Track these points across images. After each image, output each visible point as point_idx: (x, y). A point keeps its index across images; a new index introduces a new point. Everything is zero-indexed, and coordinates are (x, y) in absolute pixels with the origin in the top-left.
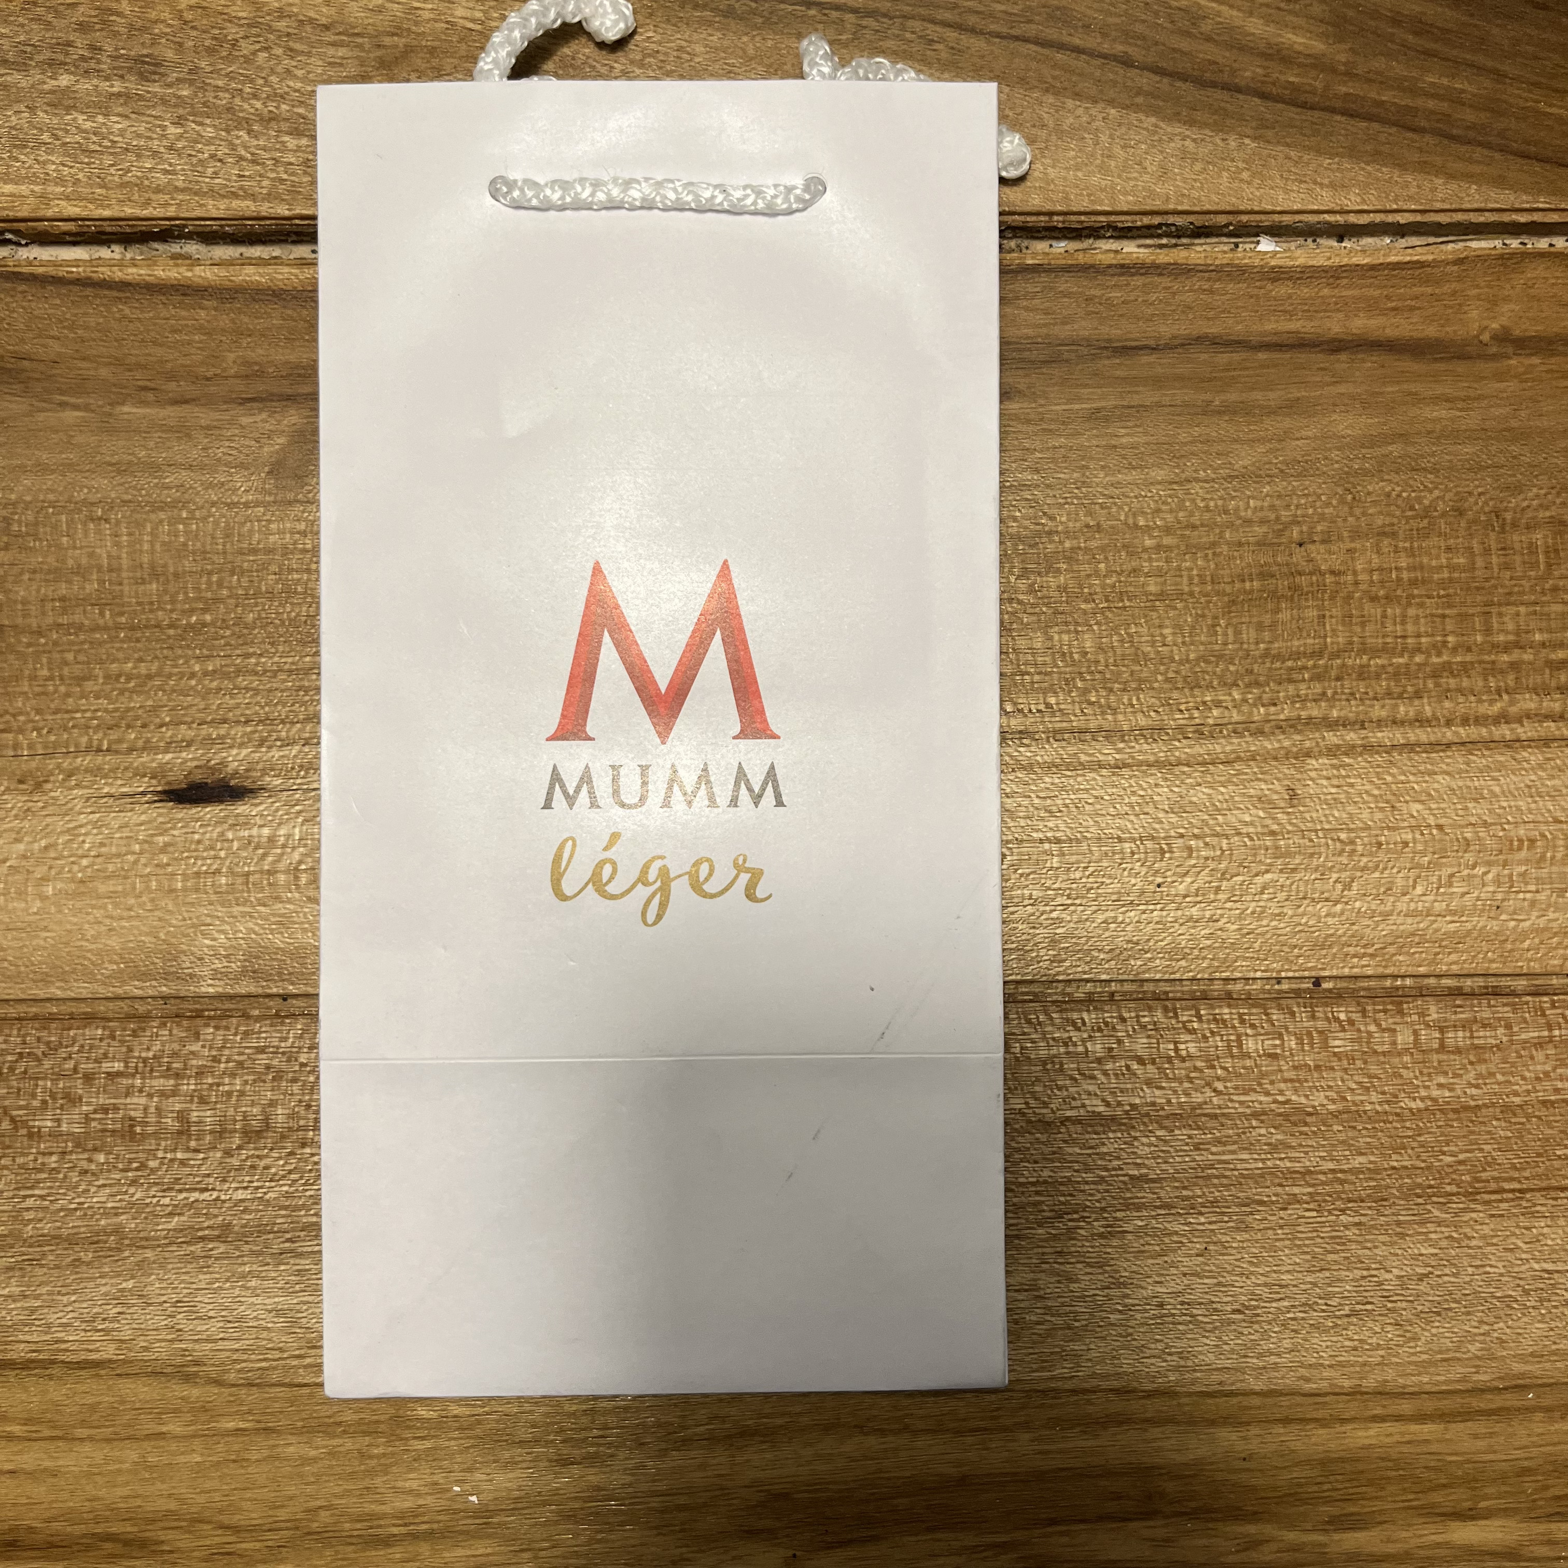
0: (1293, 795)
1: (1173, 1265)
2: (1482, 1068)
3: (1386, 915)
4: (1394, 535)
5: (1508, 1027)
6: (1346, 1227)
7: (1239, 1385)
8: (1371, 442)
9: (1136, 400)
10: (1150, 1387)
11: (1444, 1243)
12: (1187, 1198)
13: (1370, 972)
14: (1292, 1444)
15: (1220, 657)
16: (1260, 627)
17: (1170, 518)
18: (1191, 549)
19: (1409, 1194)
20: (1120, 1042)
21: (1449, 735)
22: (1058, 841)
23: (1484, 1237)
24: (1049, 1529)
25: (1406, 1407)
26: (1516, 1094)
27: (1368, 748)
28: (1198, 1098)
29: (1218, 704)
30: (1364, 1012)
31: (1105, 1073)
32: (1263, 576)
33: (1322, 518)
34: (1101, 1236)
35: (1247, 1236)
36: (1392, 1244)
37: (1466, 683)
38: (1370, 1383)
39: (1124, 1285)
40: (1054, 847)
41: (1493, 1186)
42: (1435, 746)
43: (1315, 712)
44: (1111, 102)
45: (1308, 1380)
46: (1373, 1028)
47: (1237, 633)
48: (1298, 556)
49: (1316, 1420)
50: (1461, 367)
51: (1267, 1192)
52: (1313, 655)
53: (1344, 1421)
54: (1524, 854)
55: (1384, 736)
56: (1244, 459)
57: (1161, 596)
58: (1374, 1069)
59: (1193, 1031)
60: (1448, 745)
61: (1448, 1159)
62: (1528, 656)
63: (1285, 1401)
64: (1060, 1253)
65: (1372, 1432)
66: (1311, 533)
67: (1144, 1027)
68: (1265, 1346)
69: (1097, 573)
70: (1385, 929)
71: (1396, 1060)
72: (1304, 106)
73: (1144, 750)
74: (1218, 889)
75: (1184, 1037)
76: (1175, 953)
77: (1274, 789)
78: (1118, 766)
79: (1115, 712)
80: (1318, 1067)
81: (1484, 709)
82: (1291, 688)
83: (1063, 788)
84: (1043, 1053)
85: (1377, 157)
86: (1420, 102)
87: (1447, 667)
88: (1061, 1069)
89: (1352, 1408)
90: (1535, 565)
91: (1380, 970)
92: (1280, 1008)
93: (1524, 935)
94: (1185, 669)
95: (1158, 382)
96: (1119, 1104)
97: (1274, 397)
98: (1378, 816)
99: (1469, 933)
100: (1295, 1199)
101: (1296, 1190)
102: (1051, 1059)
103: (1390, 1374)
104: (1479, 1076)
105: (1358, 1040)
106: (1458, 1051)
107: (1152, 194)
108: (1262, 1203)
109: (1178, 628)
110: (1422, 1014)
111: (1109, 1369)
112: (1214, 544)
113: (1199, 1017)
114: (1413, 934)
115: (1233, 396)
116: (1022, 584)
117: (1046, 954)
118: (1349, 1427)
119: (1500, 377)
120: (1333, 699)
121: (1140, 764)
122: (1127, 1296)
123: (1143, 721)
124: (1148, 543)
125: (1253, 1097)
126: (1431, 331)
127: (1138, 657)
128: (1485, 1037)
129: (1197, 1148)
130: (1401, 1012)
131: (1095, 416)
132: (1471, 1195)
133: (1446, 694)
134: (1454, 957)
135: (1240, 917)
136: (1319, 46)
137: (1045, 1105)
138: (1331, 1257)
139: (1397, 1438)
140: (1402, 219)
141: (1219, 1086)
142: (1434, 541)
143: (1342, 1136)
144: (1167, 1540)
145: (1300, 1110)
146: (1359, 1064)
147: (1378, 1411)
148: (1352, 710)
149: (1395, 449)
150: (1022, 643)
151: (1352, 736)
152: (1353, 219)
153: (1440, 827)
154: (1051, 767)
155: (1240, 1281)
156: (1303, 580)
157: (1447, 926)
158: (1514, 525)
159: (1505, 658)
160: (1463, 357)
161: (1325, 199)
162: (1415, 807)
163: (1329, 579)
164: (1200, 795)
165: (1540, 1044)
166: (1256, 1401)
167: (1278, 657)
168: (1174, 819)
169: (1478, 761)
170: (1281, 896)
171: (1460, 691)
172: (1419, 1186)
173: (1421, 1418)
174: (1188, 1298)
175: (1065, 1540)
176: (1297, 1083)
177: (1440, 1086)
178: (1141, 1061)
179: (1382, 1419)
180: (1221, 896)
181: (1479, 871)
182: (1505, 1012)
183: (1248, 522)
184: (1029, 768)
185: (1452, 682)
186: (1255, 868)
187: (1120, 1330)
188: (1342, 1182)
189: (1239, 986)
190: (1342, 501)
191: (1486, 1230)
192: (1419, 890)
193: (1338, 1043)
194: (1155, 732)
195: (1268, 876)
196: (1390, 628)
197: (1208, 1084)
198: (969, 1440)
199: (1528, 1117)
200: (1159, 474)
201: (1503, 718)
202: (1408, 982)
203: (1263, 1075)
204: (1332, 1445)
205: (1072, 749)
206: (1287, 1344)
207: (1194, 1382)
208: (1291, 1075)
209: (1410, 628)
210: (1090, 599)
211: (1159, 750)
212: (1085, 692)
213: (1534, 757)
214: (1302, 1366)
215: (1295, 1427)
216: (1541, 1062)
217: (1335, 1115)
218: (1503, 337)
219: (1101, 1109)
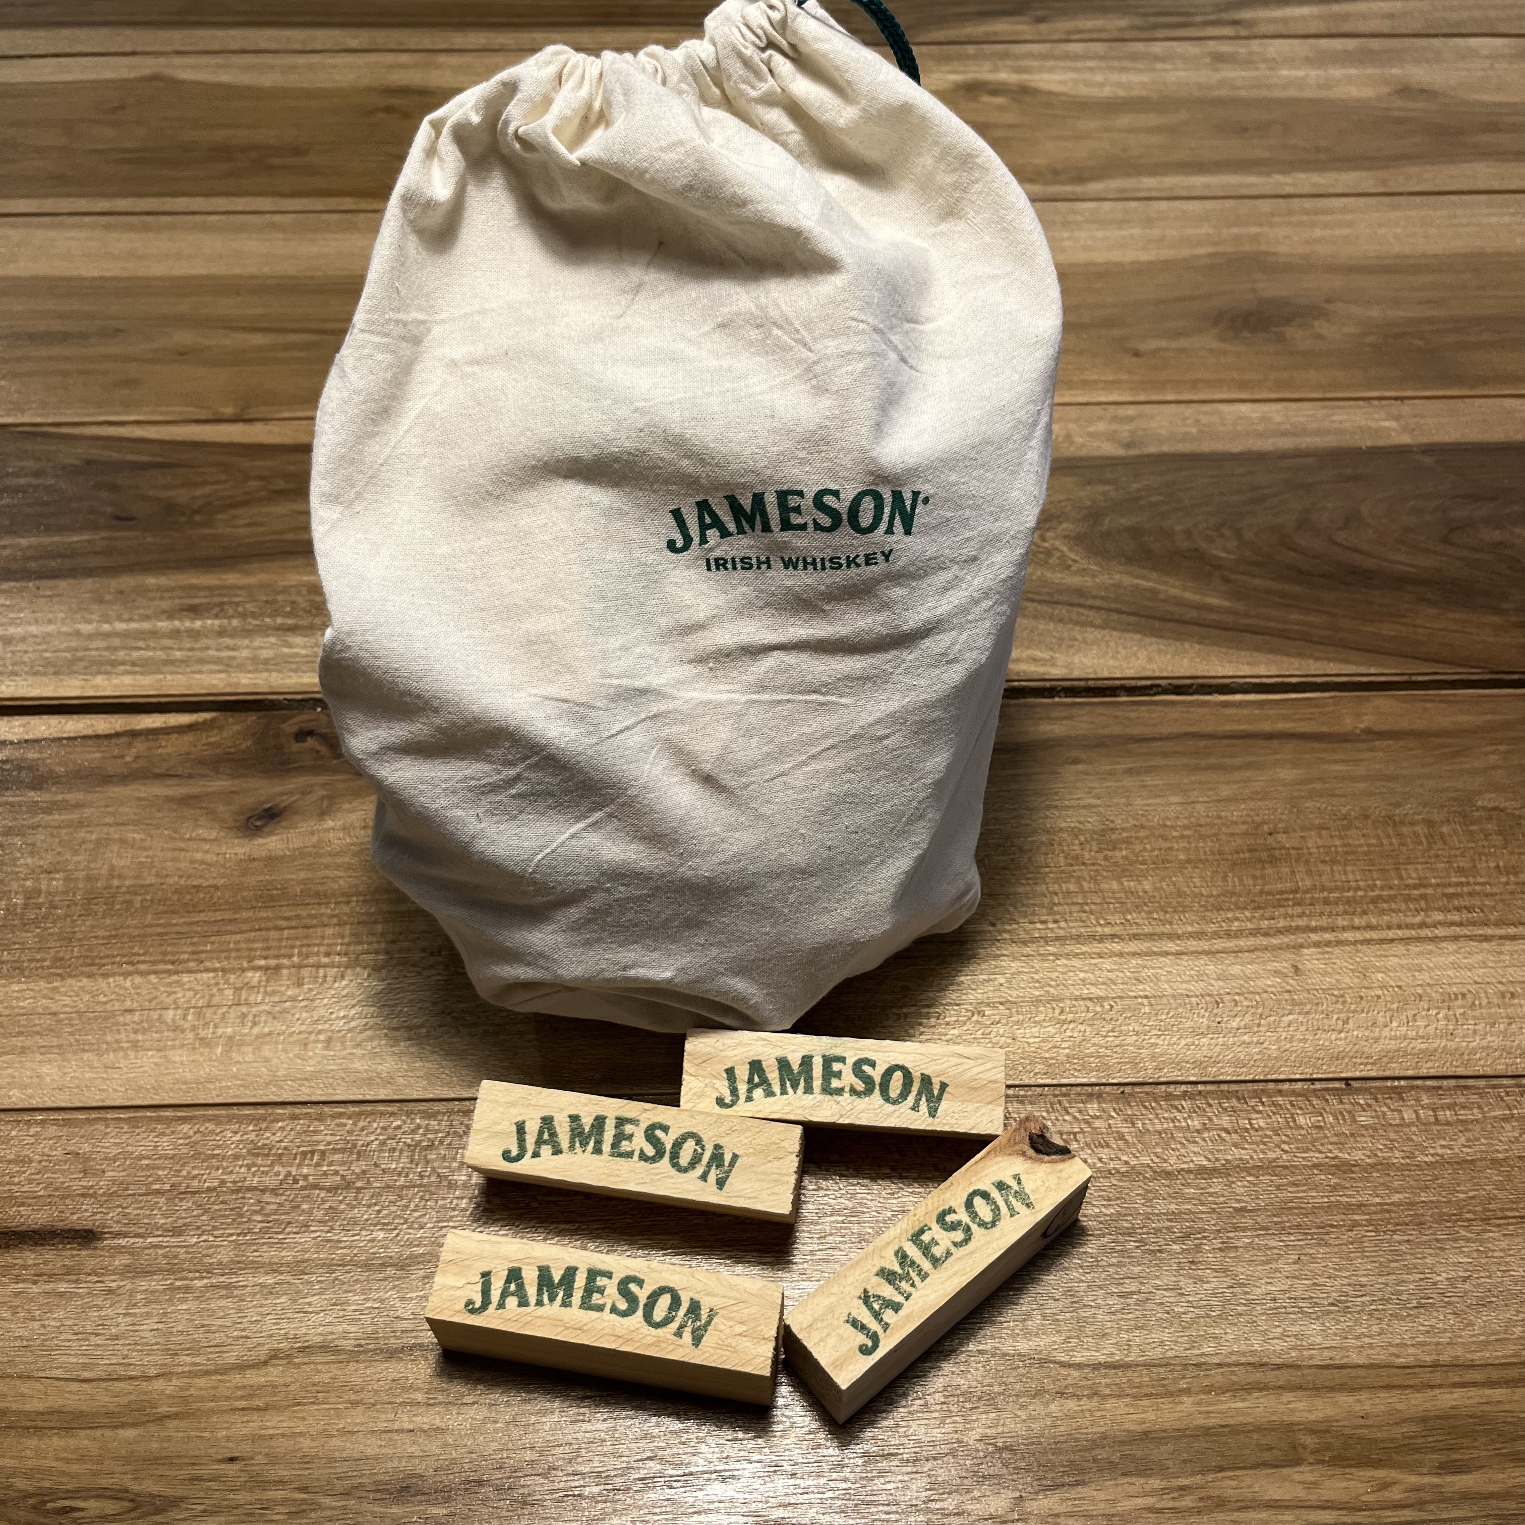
0: (1296, 969)
1: (1277, 1270)
2: (1470, 1135)
3: (1376, 1040)
4: (1328, 829)
5: (1480, 1108)
6: (1400, 1243)
7: (1345, 1360)
8: (1302, 782)
9: (1154, 763)
10: (1278, 1361)
11: (1475, 1255)
12: (1276, 1223)
13: (1373, 1074)
14: (1399, 1406)
15: (1233, 893)
16: (1254, 877)
17: (1186, 822)
18: (1202, 837)
19: (1440, 1219)
20: (1210, 1119)
21: (1391, 934)
22: (1146, 997)
23: (1503, 1250)
24: (1220, 1475)
25: (1477, 1376)
26: (1498, 1151)
27: (1339, 943)
28: (1271, 1155)
29: (1237, 919)
30: (1377, 1100)
31: (1204, 1139)
32: (1250, 851)
33: (1281, 820)
34: (1220, 1249)
35: (1327, 1250)
36: (1437, 1255)
37: (1394, 906)
38: (1445, 1358)
39: (1244, 1285)
40: (1145, 1001)
41: (1499, 1214)
42: (1382, 941)
43: (1301, 922)
44: (1114, 629)
45: (1398, 1356)
46: (1385, 1109)
47: (1241, 880)
48: (1270, 840)
49: (1411, 1387)
50: (1347, 746)
51: (1336, 1219)
52: (1291, 892)
53: (1432, 1387)
54: (1460, 1002)
55: (1349, 936)
56: (1226, 791)
57: (1188, 861)
58: (1392, 1136)
59: (1260, 1112)
60: (1392, 940)
61: (1462, 1196)
62: (1430, 891)
63: (1384, 1372)
64: (1192, 1262)
65: (1456, 1396)
66: (1275, 827)
67: (1225, 1109)
68: (1360, 1331)
69: (1145, 850)
70: (1378, 1047)
71: (1407, 1130)
72: (1224, 629)
73: (1193, 945)
74: (1259, 1025)
75: (1254, 1116)
76: (1238, 1063)
77: (1284, 966)
78: (1179, 954)
79: (1171, 923)
80: (1352, 1135)
81: (1409, 920)
82: (1282, 910)
83: (1144, 967)
84: (1159, 1127)
85: (1271, 651)
86: (1290, 627)
87: (1379, 897)
88: (1173, 1137)
89: (1437, 1378)
90: (1421, 843)
91: (1381, 1074)
92: (1317, 1097)
93: (1474, 1051)
94: (1211, 900)
95: (1165, 755)
96: (1217, 1160)
97: (1238, 761)
98: (1356, 980)
99: (1436, 1050)
100: (1356, 1224)
101: (1356, 1217)
102: (1165, 1131)
103: (1459, 1351)
104: (1468, 1140)
105: (1377, 1117)
106: (1448, 1123)
107: (1144, 669)
108: (1332, 1226)
109: (1202, 878)
110: (1418, 1100)
111: (1244, 1348)
112: (1215, 835)
113: (1263, 1104)
114: (1398, 1050)
115: (1212, 761)
116: (1100, 856)
117: (1150, 1065)
118: (1438, 1391)
119: (1371, 750)
120: (1310, 916)
121: (1193, 952)
122: (1247, 1293)
123: (1190, 929)
124: (1175, 834)
125: (1311, 1154)
126: (1324, 729)
127: (1180, 893)
128: (1464, 1114)
129: (1278, 1188)
130: (1402, 1099)
131: (1129, 772)
132: (1486, 1220)
133: (1383, 912)
134: (1430, 1064)
135: (1278, 1040)
136: (1226, 603)
137: (1165, 1161)
138: (1393, 1265)
139: (1477, 1400)
140: (1294, 680)
141: (1286, 1147)
142: (1353, 832)
143: (1381, 1181)
144: (1315, 1483)
145: (1346, 1163)
146: (1381, 1132)
147: (1457, 1379)
148: (1324, 922)
149: (1318, 786)
150: (1105, 886)
151: (1328, 936)
152: (1265, 680)
153: (1400, 987)
154: (1134, 954)
155: (1329, 1282)
156: (1277, 853)
157: (1419, 1045)
158: (1402, 823)
159: (1416, 892)
160: (1347, 741)
161: (1245, 670)
162: (1380, 976)
163: (1293, 852)
164: (1236, 969)
165: (1506, 1119)
166: (1362, 1372)
167: (1269, 893)
168: (1221, 983)
169: (1415, 948)
170: (1303, 1028)
171: (1393, 911)
172: (1445, 1214)
173: (1492, 1384)
174: (1293, 1295)
175: (1234, 1483)
176: (1341, 1145)
177: (1442, 1146)
178: (1228, 1132)
179: (1463, 1385)
180: (1263, 1029)
181: (1433, 1012)
182: (1475, 1098)
183: (1236, 823)
184: (1121, 955)
185: (1385, 906)
186: (1281, 1012)
187: (1247, 1318)
188: (1389, 1211)
189: (1286, 1086)
190: (1291, 812)
191: (1503, 1245)
192: (1394, 1024)
193: (1364, 1118)
194: (1198, 935)
195: (1291, 1017)
196: (1337, 877)
197: (1278, 1146)
198: (1146, 1402)
199: (1512, 1167)
200: (1175, 799)
201: (1423, 925)
202: (1403, 1083)
203: (1315, 1140)
204: (1428, 1405)
205: (1147, 944)
206: (1375, 1328)
207: (1311, 1357)
208: (1335, 1139)
209: (1351, 877)
210: (1144, 863)
211: (1204, 945)
212: (1150, 913)
213: (1451, 947)
214: (1391, 1345)
215: (1395, 1392)
216: (1510, 1131)
217: (1373, 1166)
218: (1368, 731)
219: (1205, 1163)
